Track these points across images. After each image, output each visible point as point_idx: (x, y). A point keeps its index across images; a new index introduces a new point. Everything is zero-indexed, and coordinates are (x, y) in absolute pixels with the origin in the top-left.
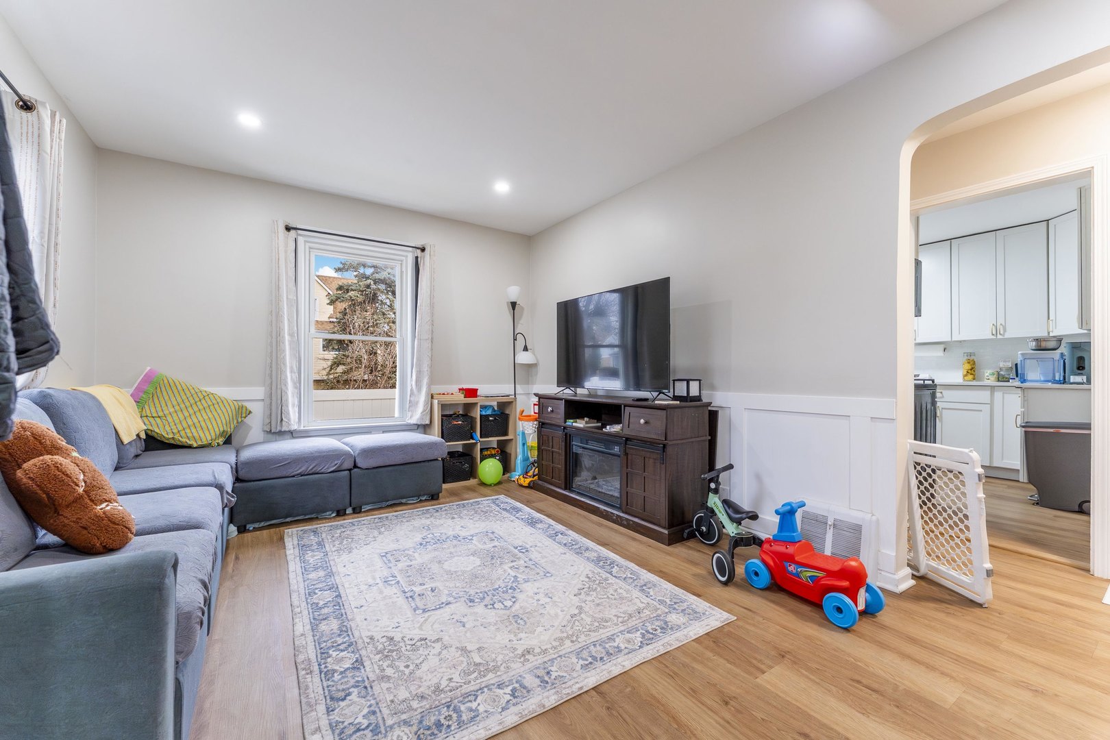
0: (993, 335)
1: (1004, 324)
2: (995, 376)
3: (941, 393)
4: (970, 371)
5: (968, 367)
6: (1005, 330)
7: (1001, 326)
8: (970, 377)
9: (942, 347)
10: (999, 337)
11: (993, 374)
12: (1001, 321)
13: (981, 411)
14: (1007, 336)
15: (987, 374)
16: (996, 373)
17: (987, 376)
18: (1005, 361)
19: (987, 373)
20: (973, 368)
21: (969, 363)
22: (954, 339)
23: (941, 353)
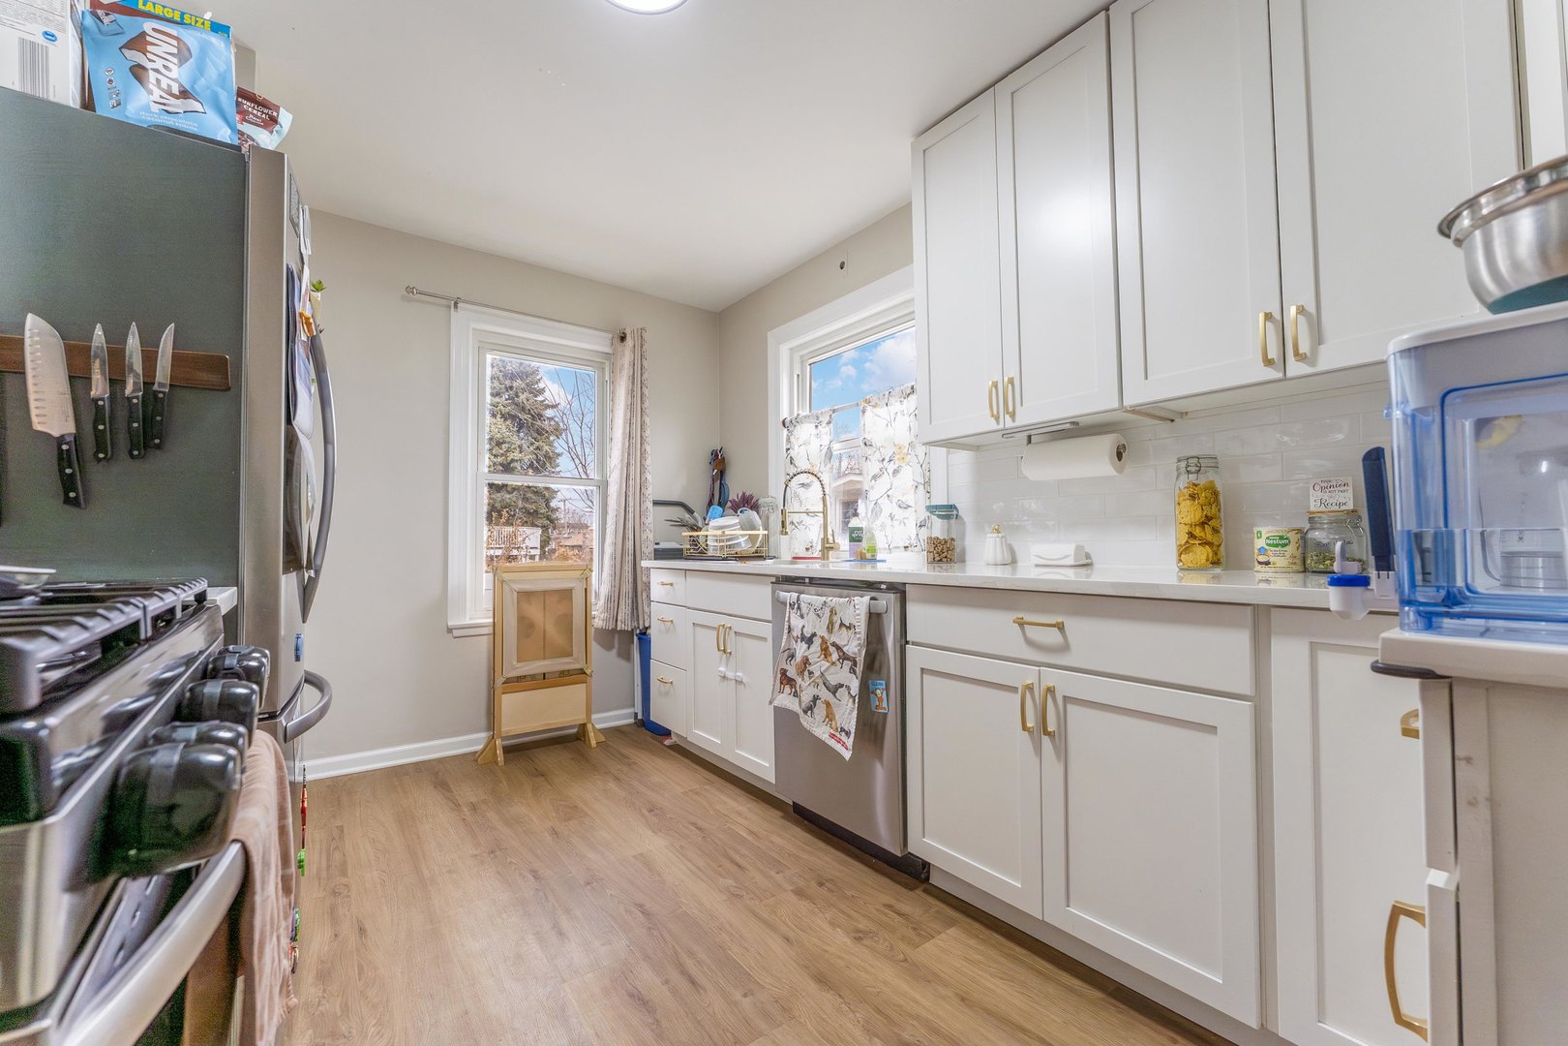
0: (1268, 362)
1: (1311, 308)
2: (1291, 549)
3: (1060, 627)
4: (1198, 532)
5: (1191, 513)
6: (1318, 338)
7: (1302, 319)
8: (1202, 554)
9: (1107, 443)
10: (1295, 368)
11: (1282, 542)
12: (1299, 294)
13: (1212, 729)
14: (1323, 364)
15: (1260, 543)
16: (1294, 537)
17: (1262, 551)
18: (1327, 486)
19: (1263, 535)
20: (1208, 519)
21: (1193, 497)
22: (1129, 401)
23: (1105, 467)
